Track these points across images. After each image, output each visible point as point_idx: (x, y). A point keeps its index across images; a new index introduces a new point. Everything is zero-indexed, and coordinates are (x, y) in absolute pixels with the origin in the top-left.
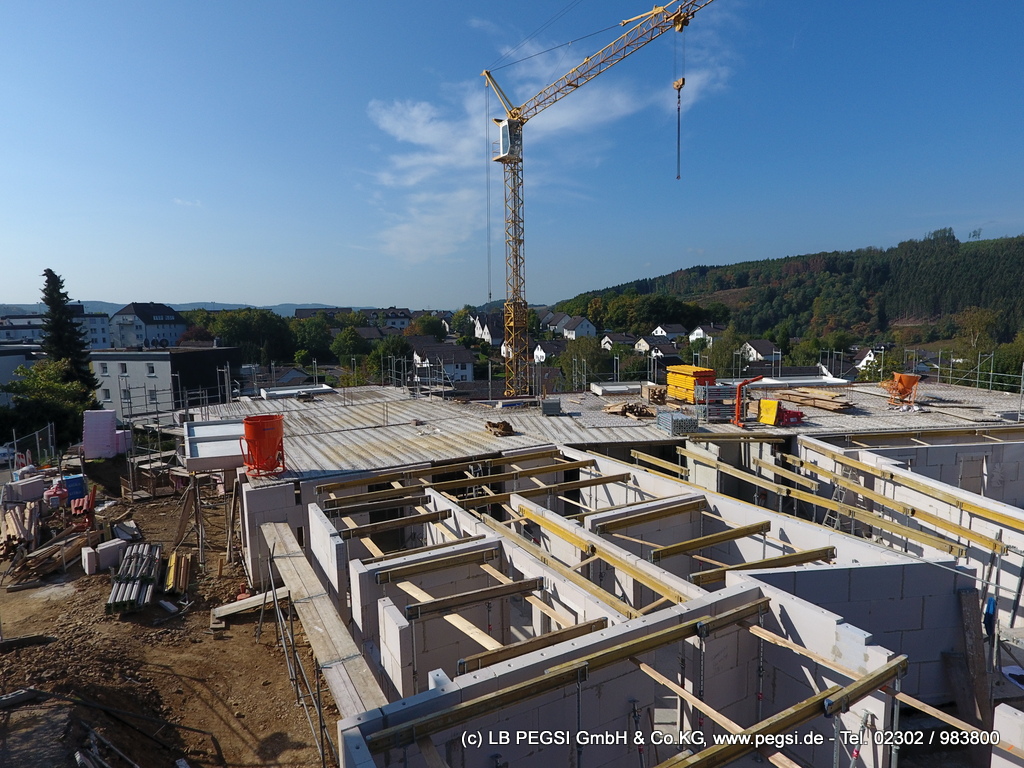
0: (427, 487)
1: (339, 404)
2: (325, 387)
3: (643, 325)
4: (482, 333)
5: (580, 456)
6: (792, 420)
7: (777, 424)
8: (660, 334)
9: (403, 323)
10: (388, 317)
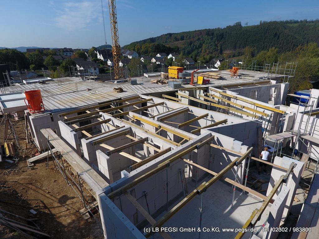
0: (100, 112)
1: (57, 84)
2: (49, 78)
3: (153, 53)
4: (100, 57)
5: (147, 98)
6: (207, 82)
7: (203, 84)
8: (158, 56)
9: (70, 54)
10: (64, 51)
